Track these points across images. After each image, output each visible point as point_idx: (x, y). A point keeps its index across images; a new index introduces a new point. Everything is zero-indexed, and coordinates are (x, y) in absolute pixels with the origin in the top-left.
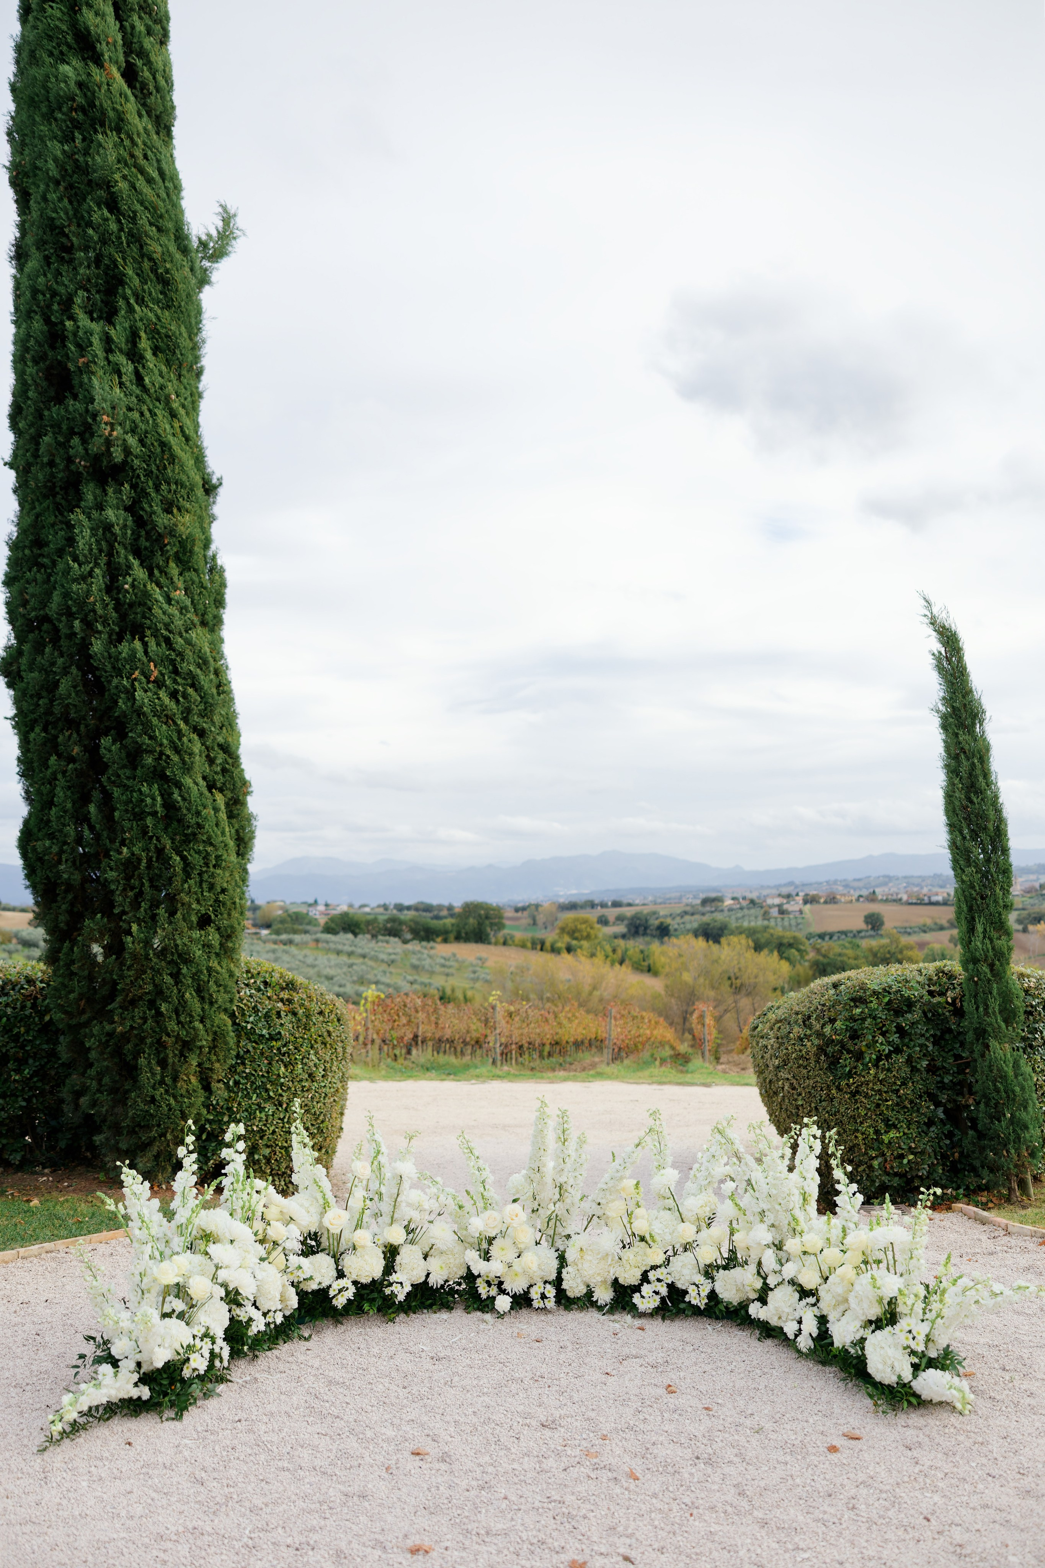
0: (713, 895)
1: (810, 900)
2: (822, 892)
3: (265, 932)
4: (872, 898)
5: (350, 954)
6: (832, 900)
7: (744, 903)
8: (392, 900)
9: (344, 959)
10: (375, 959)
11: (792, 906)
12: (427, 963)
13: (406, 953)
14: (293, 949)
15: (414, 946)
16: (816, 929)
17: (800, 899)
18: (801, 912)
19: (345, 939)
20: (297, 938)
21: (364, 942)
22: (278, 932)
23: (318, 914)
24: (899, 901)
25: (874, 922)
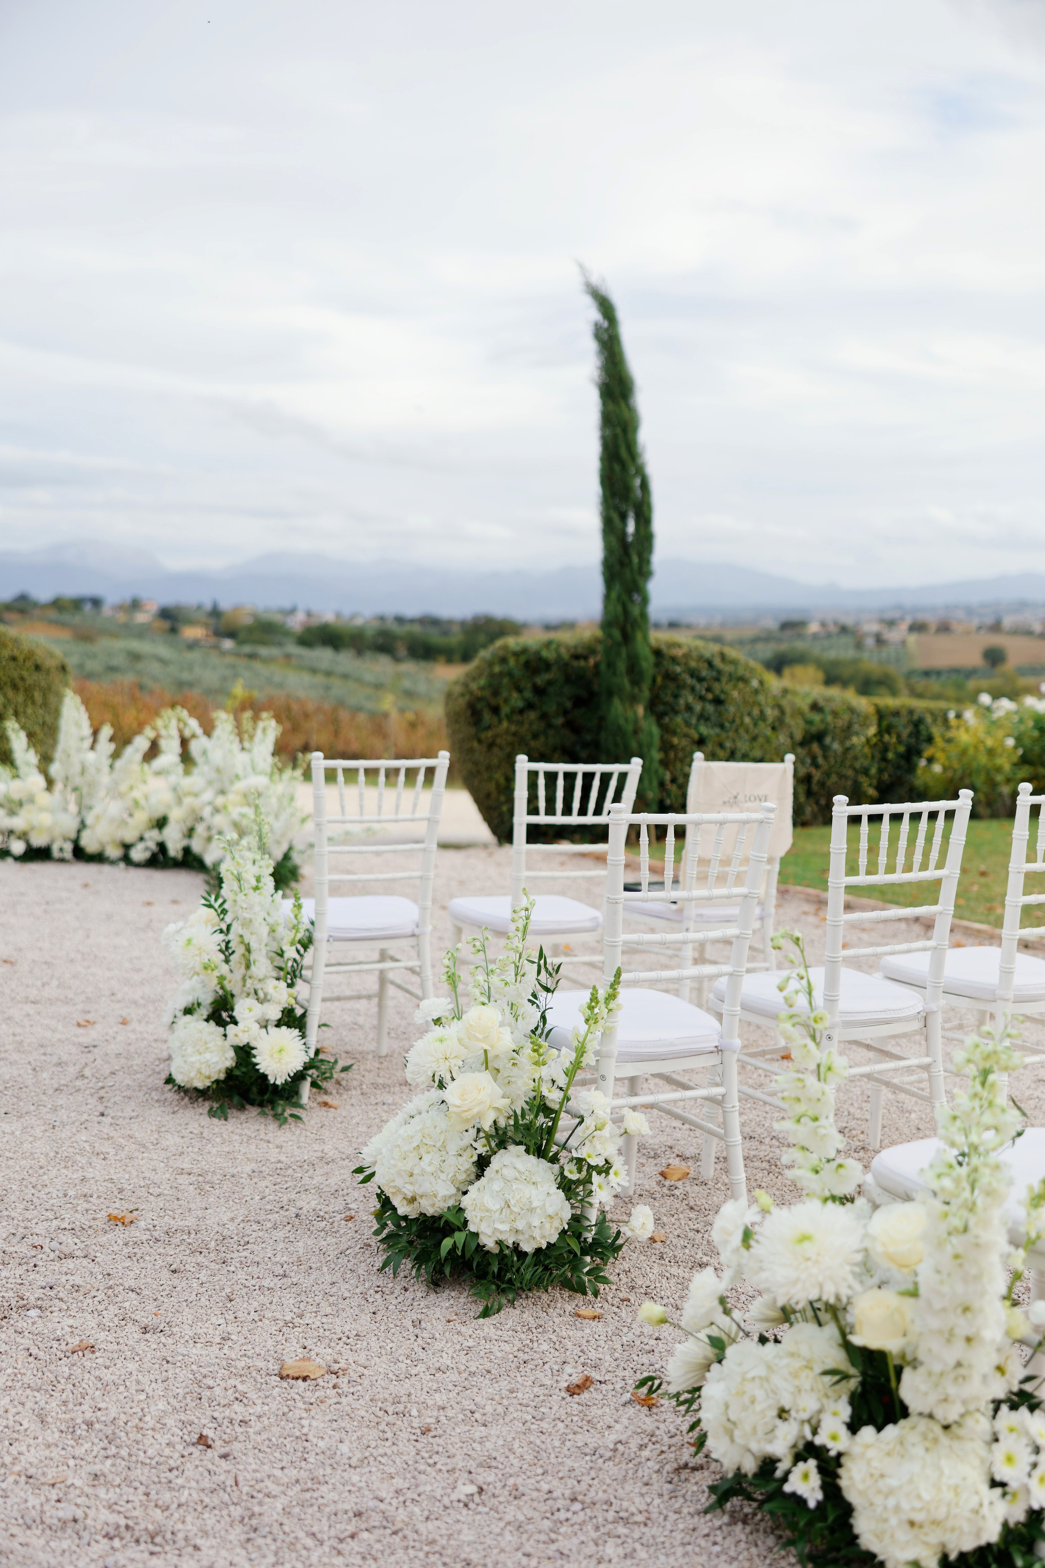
0: (795, 617)
1: (918, 627)
2: (931, 619)
3: (228, 644)
4: (996, 627)
5: (328, 674)
6: (944, 628)
7: (832, 628)
8: (391, 609)
9: (319, 679)
10: (359, 681)
11: (894, 636)
12: (422, 688)
13: (399, 676)
14: (257, 665)
15: (409, 667)
16: (920, 663)
17: (904, 627)
18: (903, 643)
19: (324, 656)
20: (263, 651)
21: (345, 660)
22: (241, 643)
23: (296, 623)
24: (1029, 633)
25: (994, 657)
